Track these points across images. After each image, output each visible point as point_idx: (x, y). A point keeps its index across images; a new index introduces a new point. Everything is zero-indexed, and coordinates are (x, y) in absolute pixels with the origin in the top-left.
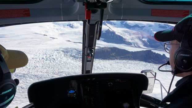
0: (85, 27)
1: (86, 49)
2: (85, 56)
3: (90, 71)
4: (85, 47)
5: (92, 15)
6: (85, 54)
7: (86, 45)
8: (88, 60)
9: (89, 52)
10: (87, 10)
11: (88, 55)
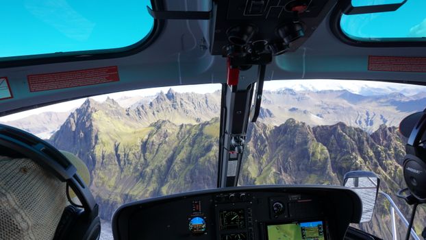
0: (226, 94)
1: (226, 136)
2: (225, 151)
3: (234, 177)
4: (225, 132)
5: (242, 73)
6: (226, 146)
7: (227, 129)
8: (231, 157)
9: (233, 142)
10: (231, 67)
11: (232, 148)
